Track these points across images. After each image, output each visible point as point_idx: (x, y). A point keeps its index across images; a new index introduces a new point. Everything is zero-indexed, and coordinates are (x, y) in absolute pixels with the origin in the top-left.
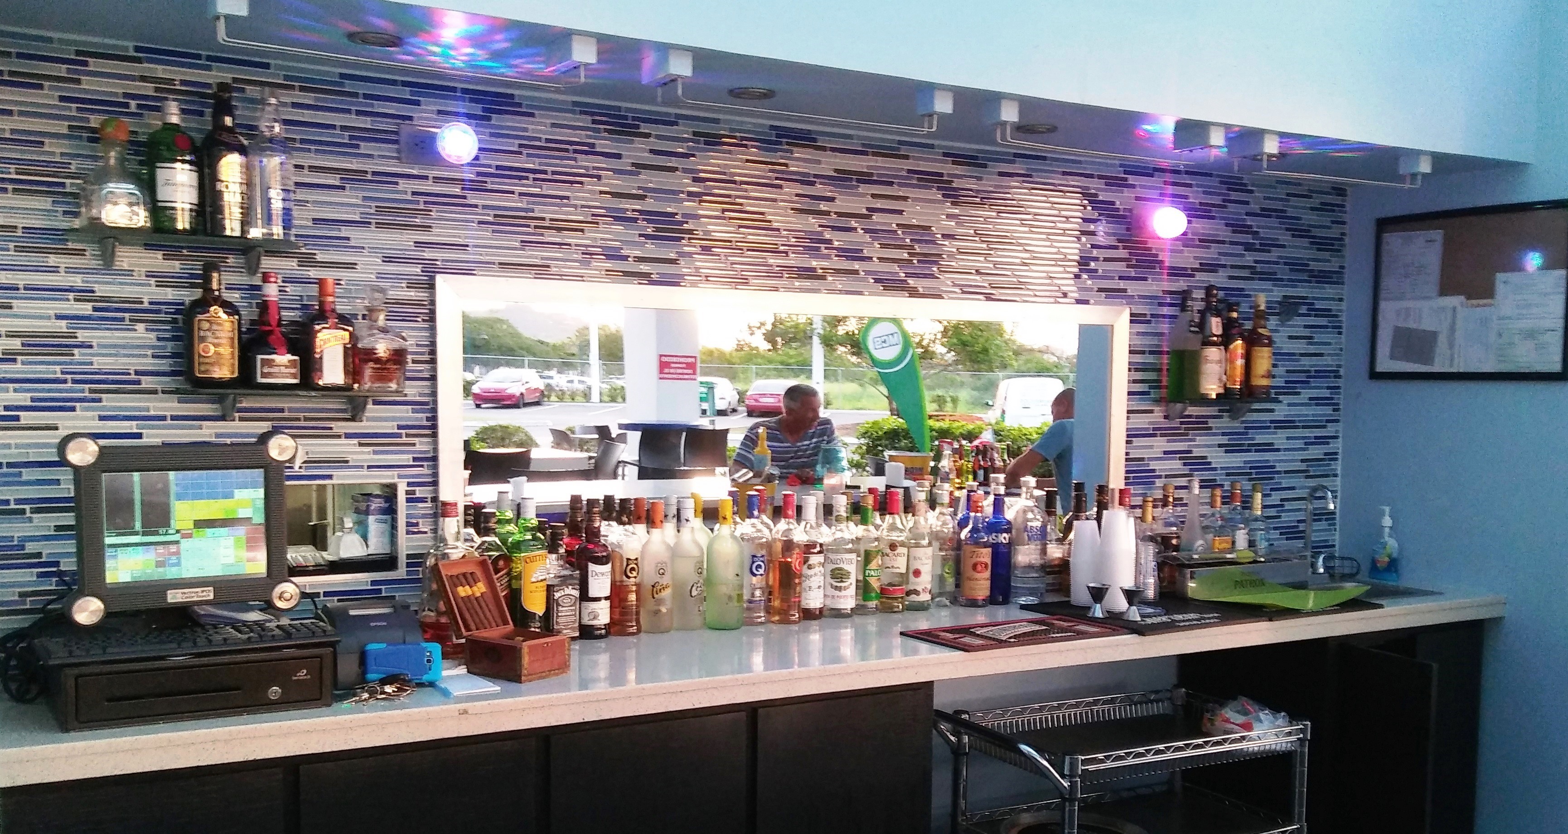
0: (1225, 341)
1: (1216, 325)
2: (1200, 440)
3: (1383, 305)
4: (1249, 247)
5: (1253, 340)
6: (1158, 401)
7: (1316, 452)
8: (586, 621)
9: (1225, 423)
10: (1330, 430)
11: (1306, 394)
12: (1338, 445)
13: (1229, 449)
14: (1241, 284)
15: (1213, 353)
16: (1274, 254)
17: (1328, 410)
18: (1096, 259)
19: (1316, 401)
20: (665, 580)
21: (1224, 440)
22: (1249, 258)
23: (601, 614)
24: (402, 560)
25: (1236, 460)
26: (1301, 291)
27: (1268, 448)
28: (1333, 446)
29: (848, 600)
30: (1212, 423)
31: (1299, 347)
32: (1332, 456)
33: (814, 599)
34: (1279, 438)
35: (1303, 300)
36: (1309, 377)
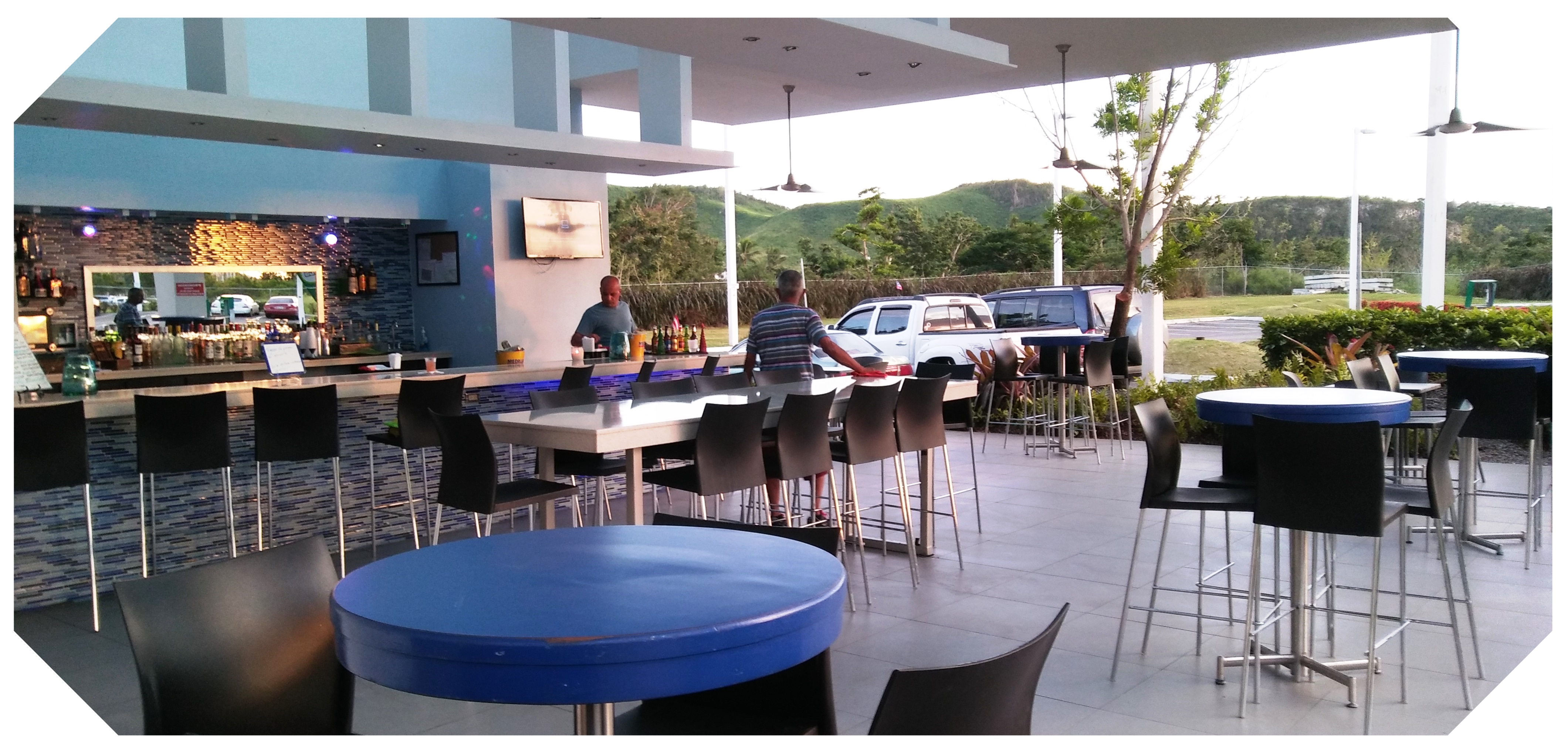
0: (358, 275)
1: (353, 271)
2: (354, 307)
3: (419, 262)
4: (369, 245)
5: (369, 275)
6: (336, 295)
7: (402, 310)
8: (136, 361)
9: (364, 301)
10: (408, 303)
11: (396, 292)
12: (412, 308)
13: (366, 310)
14: (366, 257)
15: (353, 279)
16: (380, 246)
17: (407, 296)
18: (309, 251)
19: (403, 294)
20: (160, 349)
21: (365, 307)
22: (369, 248)
23: (140, 359)
24: (77, 345)
25: (370, 313)
26: (392, 258)
27: (383, 309)
28: (410, 308)
29: (222, 356)
30: (358, 302)
31: (392, 276)
32: (410, 312)
33: (211, 356)
34: (387, 306)
35: (391, 261)
36: (397, 287)
